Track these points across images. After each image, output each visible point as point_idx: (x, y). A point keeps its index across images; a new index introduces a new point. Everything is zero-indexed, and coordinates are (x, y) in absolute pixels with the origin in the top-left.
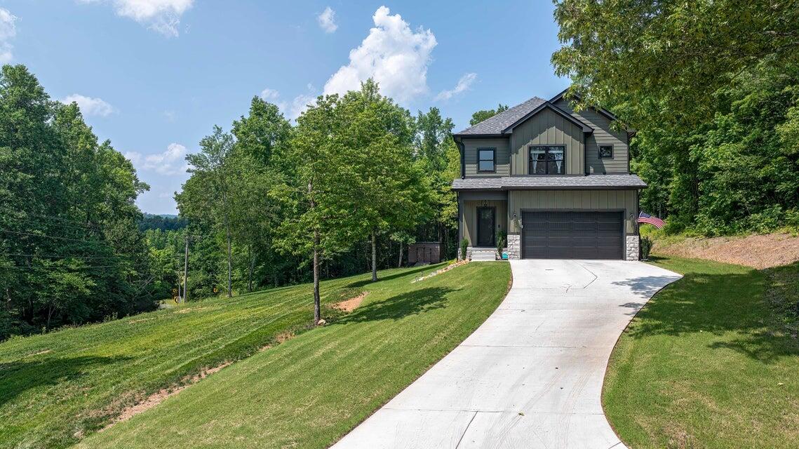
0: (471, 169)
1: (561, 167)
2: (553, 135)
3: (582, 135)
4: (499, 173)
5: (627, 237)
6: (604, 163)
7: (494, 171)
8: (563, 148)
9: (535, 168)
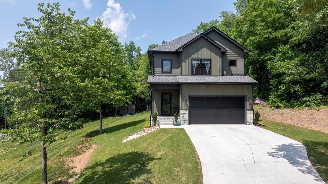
0: (158, 71)
1: (209, 71)
2: (205, 53)
3: (220, 53)
4: (173, 73)
5: (247, 111)
6: (232, 69)
7: (170, 72)
8: (210, 60)
9: (194, 71)
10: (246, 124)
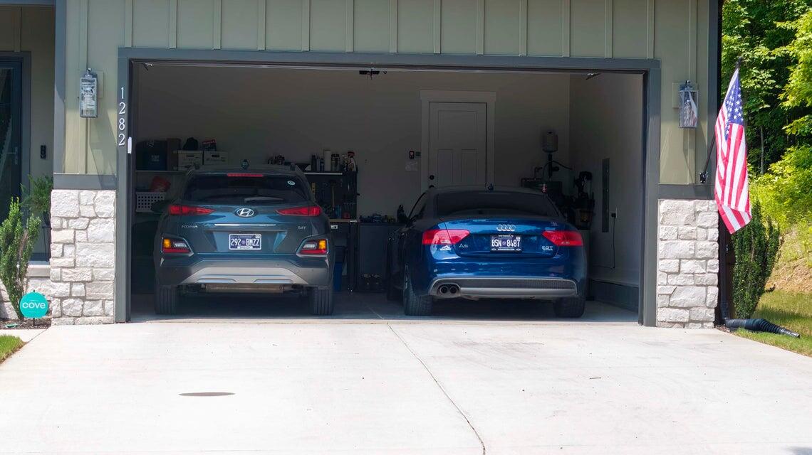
5: (664, 206)
10: (652, 323)
